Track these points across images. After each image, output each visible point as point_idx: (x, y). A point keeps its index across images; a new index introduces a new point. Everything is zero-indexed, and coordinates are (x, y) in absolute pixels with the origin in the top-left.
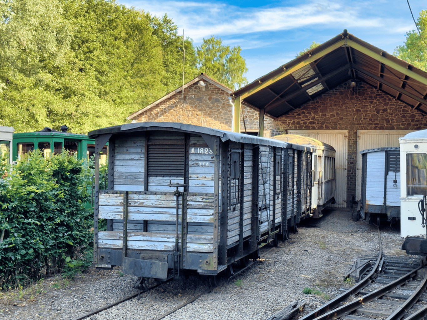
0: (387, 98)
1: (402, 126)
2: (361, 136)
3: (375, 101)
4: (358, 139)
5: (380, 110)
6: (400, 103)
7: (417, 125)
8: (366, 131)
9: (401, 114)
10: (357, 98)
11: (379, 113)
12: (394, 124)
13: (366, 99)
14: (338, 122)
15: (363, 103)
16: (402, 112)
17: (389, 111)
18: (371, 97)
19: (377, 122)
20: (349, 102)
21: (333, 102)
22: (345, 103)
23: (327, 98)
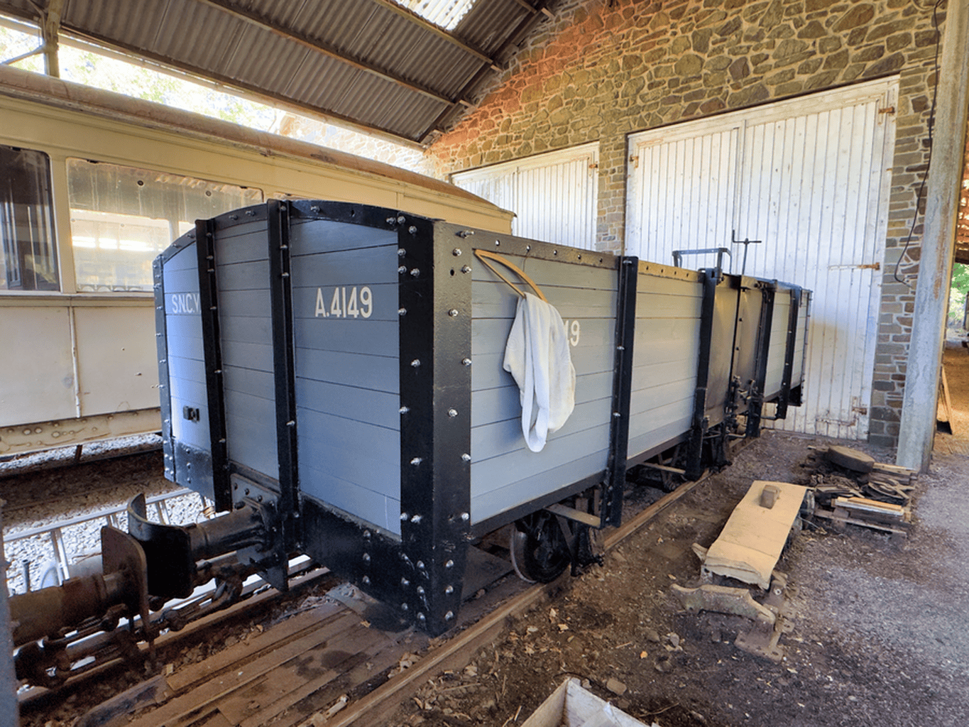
1: (803, 78)
12: (769, 75)
14: (571, 122)
15: (648, 27)
20: (604, 39)
21: (555, 57)
22: (591, 48)
23: (542, 49)
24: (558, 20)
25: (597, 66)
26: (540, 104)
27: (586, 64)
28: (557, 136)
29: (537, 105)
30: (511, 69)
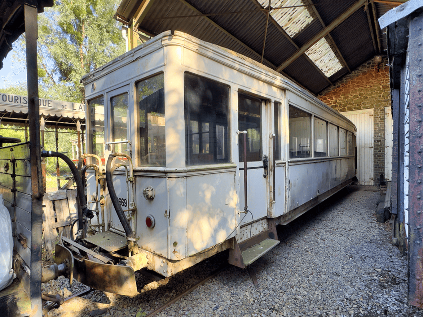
4: (386, 116)
10: (383, 74)
14: (362, 102)
20: (374, 80)
21: (355, 84)
22: (369, 82)
23: (349, 81)
24: (355, 73)
25: (372, 88)
26: (349, 97)
27: (367, 86)
28: (356, 106)
29: (348, 97)
30: (336, 86)
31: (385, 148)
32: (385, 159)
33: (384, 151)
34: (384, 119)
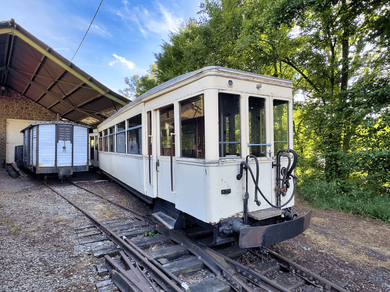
0: (28, 101)
2: (10, 122)
3: (20, 102)
4: (7, 124)
5: (23, 107)
6: (37, 104)
7: (49, 118)
8: (13, 120)
9: (38, 111)
10: (6, 98)
11: (23, 109)
13: (13, 100)
16: (39, 110)
17: (30, 109)
18: (16, 99)
19: (21, 114)
31: (7, 144)
32: (6, 151)
33: (5, 146)
34: (6, 126)
